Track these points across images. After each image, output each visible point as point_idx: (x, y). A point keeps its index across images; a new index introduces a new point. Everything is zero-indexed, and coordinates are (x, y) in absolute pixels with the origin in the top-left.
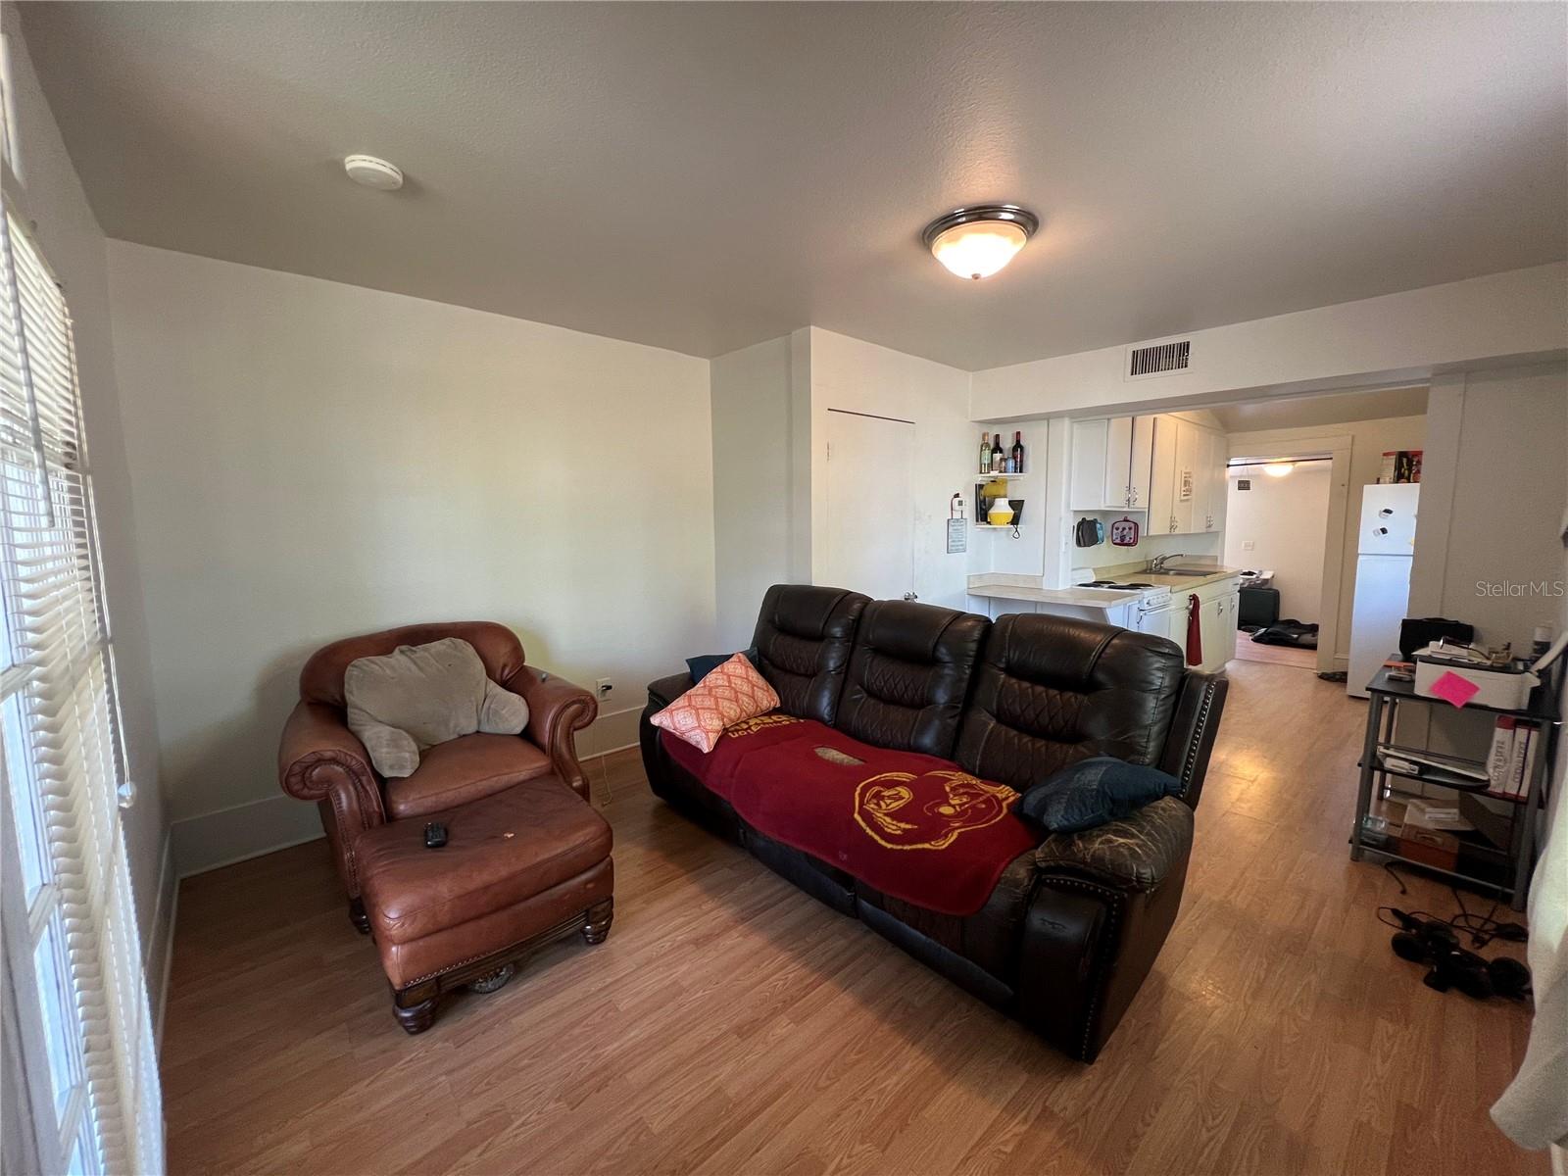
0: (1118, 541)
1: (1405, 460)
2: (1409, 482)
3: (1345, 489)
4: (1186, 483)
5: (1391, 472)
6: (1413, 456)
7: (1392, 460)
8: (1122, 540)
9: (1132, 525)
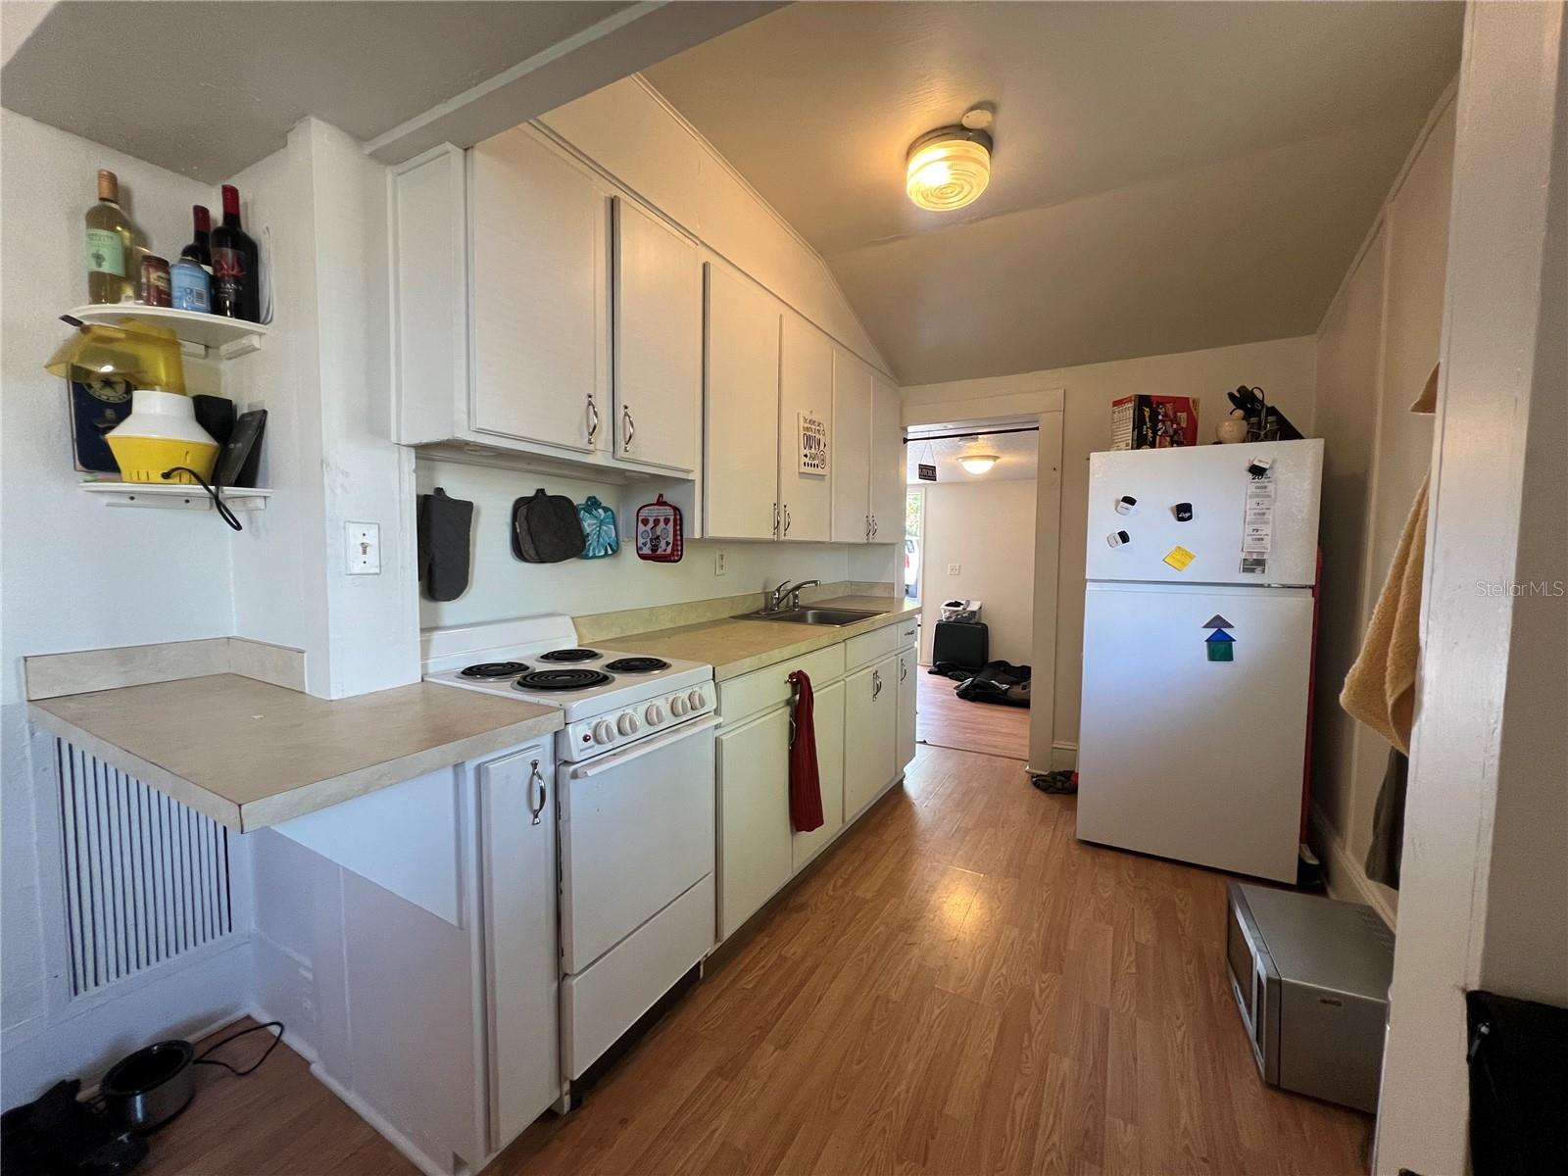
0: (646, 551)
1: (1147, 412)
2: (1154, 447)
3: (1058, 474)
4: (810, 441)
5: (1127, 432)
6: (1158, 404)
7: (1129, 412)
8: (654, 548)
9: (670, 512)
